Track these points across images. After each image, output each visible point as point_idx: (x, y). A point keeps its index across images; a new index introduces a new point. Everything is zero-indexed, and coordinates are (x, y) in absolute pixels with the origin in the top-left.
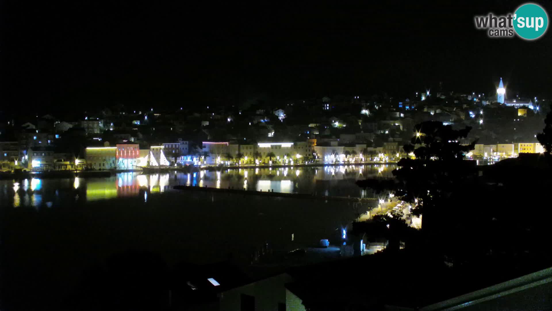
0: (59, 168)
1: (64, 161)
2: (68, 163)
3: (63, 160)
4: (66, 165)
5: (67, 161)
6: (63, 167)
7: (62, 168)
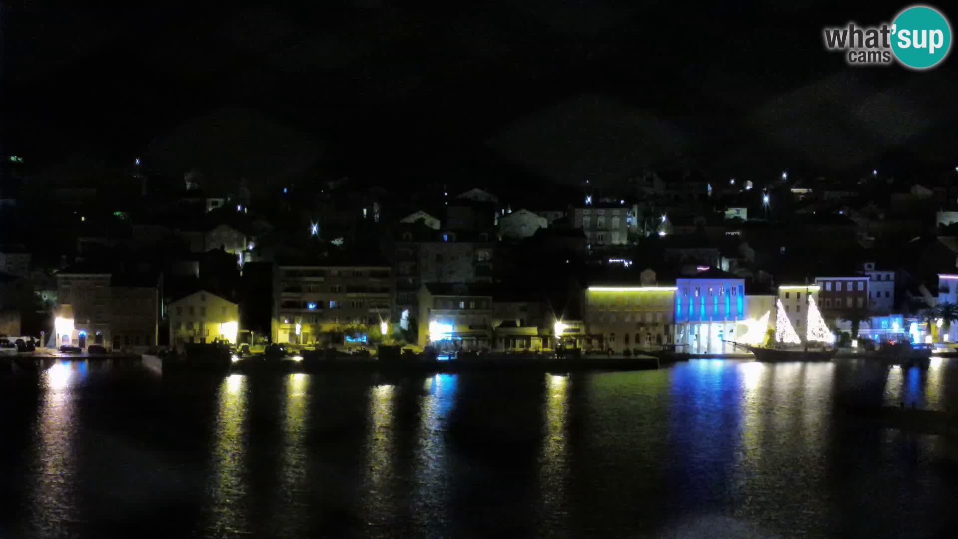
0: (507, 345)
1: (522, 325)
2: (534, 331)
3: (518, 324)
4: (528, 338)
5: (530, 325)
6: (518, 343)
7: (514, 346)
